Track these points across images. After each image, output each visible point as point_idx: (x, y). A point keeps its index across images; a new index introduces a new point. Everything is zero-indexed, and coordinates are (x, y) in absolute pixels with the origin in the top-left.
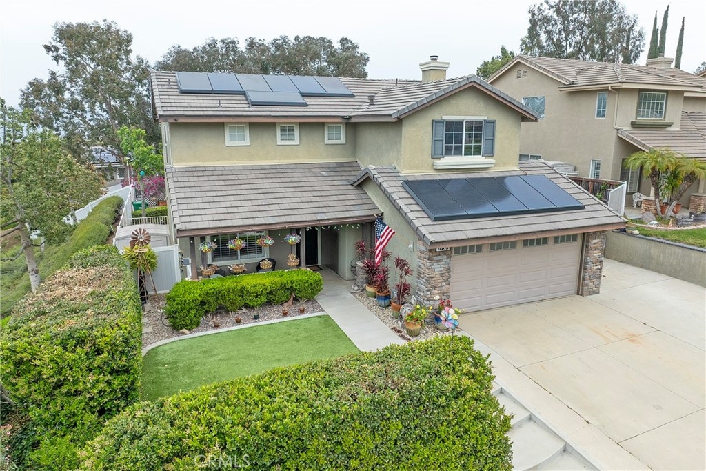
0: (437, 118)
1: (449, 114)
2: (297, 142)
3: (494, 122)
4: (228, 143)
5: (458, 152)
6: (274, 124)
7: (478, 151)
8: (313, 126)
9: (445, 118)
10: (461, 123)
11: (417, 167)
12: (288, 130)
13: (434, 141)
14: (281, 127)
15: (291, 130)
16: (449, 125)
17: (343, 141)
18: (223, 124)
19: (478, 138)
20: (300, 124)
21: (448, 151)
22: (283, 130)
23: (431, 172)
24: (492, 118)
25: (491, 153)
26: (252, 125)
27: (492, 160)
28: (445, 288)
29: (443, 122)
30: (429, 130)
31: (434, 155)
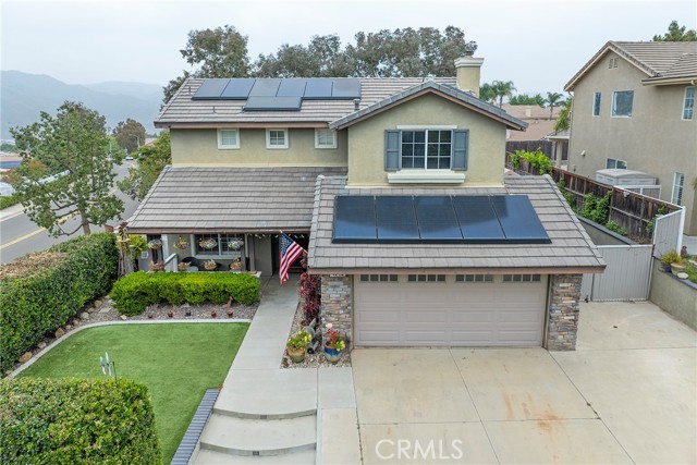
0: (391, 127)
1: (406, 122)
2: (286, 146)
3: (466, 132)
4: (220, 146)
5: (419, 164)
6: (264, 130)
7: (445, 164)
8: (303, 131)
9: (399, 127)
10: (424, 133)
11: (367, 180)
12: (276, 135)
13: (388, 153)
14: (271, 132)
15: (281, 134)
16: (407, 136)
17: (334, 146)
18: (215, 130)
19: (446, 150)
20: (289, 129)
21: (406, 164)
22: (273, 134)
23: (384, 186)
24: (463, 127)
25: (463, 167)
26: (241, 130)
27: (461, 175)
28: (343, 316)
29: (397, 132)
30: (381, 140)
31: (388, 168)
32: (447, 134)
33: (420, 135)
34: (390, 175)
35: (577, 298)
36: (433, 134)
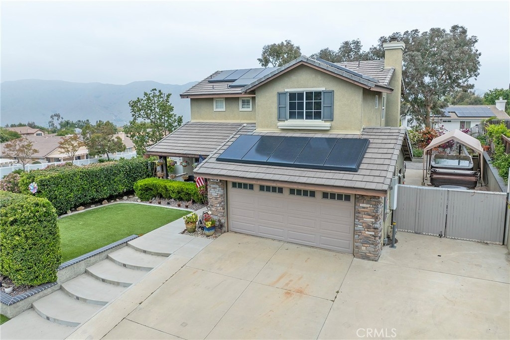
0: (281, 90)
1: (291, 86)
2: (250, 109)
3: (332, 92)
4: (215, 109)
5: (300, 116)
6: (238, 99)
7: (318, 116)
9: (286, 90)
10: (302, 94)
11: (267, 126)
12: (245, 102)
13: (279, 108)
16: (292, 96)
18: (212, 99)
19: (318, 105)
21: (292, 116)
22: (243, 102)
24: (330, 88)
25: (331, 118)
26: (227, 99)
27: (328, 124)
28: (219, 208)
29: (285, 93)
30: (275, 99)
31: (280, 118)
32: (318, 94)
33: (300, 95)
34: (280, 123)
35: (376, 218)
36: (309, 95)
